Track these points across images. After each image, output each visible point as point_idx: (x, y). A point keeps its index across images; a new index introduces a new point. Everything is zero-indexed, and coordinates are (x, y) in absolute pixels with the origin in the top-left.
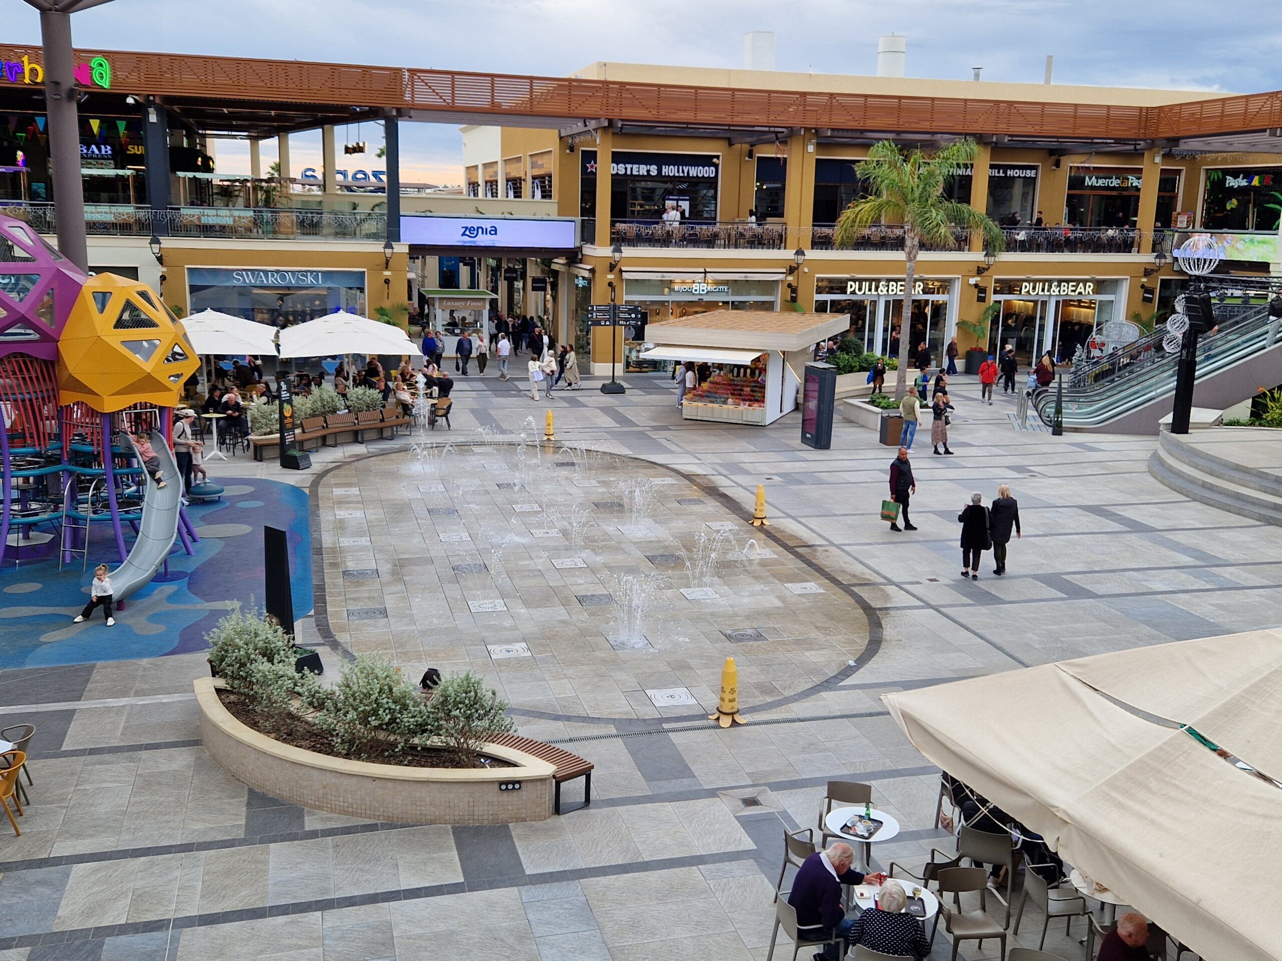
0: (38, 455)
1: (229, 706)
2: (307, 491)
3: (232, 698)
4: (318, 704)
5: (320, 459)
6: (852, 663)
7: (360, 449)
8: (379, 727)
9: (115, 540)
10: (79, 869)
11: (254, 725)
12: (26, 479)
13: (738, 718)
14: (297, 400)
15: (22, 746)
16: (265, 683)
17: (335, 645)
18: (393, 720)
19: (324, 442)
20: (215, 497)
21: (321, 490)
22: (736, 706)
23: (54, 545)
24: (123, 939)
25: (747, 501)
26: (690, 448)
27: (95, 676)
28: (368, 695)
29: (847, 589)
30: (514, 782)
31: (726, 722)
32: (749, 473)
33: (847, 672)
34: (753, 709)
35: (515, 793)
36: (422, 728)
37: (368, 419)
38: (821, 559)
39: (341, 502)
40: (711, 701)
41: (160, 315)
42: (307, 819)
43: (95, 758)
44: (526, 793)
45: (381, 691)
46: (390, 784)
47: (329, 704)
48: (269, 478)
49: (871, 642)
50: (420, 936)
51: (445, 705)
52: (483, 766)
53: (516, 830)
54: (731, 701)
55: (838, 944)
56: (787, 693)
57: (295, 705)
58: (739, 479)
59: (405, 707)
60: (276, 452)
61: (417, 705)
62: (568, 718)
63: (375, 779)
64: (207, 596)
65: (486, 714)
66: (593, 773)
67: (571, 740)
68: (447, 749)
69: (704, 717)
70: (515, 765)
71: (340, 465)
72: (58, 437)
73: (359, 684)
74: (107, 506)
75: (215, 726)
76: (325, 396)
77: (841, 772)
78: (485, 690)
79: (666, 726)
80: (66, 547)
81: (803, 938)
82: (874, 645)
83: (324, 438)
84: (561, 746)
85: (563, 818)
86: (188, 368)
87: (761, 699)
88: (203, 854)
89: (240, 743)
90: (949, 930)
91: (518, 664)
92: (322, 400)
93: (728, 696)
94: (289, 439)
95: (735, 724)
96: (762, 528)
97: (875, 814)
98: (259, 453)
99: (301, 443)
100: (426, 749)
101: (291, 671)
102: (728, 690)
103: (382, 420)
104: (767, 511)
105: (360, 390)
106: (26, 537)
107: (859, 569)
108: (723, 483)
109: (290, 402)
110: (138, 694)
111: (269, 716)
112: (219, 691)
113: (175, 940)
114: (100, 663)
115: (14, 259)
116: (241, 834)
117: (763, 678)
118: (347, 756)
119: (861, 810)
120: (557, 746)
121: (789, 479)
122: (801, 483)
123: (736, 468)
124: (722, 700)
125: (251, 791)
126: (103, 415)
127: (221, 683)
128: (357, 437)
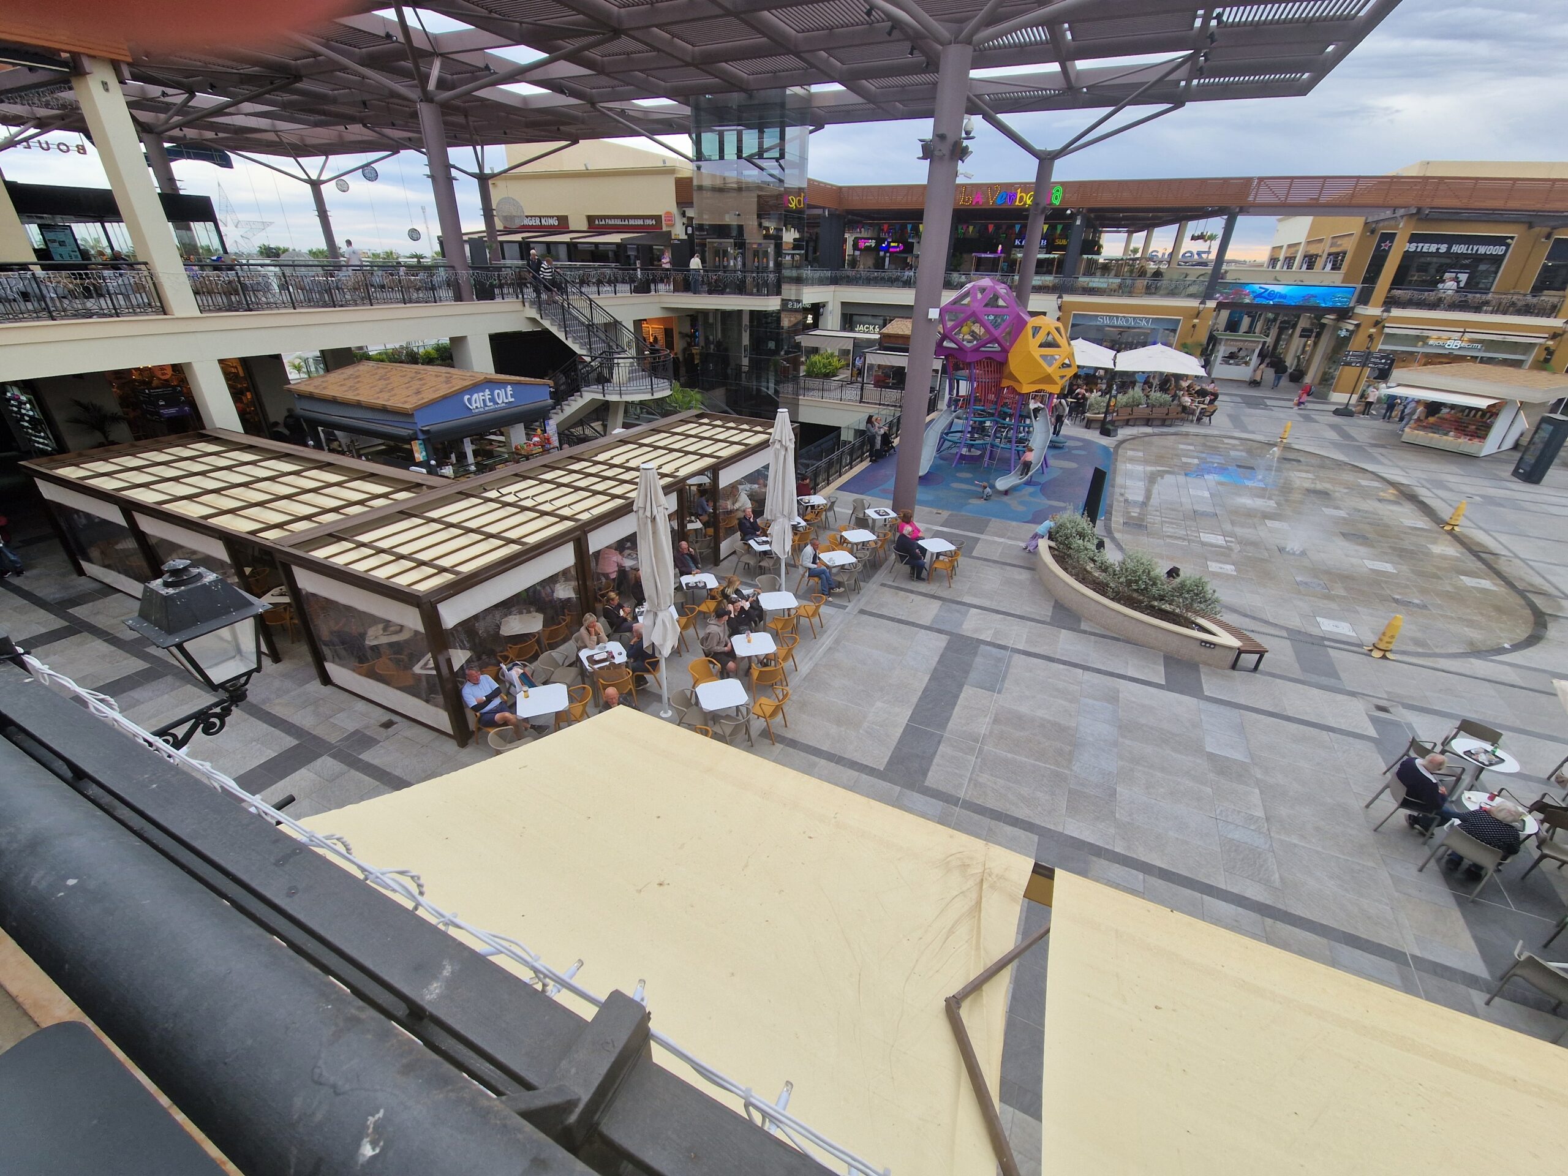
0: (983, 411)
1: (1054, 556)
2: (1112, 450)
3: (1056, 552)
4: (1104, 568)
5: (1123, 433)
6: (1507, 646)
7: (1149, 430)
8: (1136, 591)
9: (1010, 459)
10: (973, 611)
11: (1065, 569)
12: (975, 422)
13: (1388, 655)
14: (1120, 396)
15: (959, 549)
16: (1078, 551)
17: (1113, 539)
18: (1146, 589)
19: (1127, 423)
20: (1061, 445)
21: (1120, 451)
22: (1391, 647)
23: (981, 456)
24: (988, 648)
25: (1445, 512)
26: (1401, 464)
27: (991, 524)
28: (1135, 572)
29: (1522, 593)
30: (1211, 643)
31: (1377, 654)
32: (1451, 490)
33: (1501, 651)
34: (1404, 653)
35: (1210, 650)
36: (1161, 598)
37: (1158, 412)
38: (1503, 566)
39: (1132, 460)
40: (1370, 638)
41: (1062, 341)
42: (1082, 624)
43: (986, 563)
44: (1216, 652)
45: (1144, 572)
46: (1134, 621)
47: (1110, 570)
48: (1092, 439)
49: (1530, 637)
50: (1134, 702)
51: (1182, 589)
52: (1193, 629)
53: (1203, 669)
54: (1387, 642)
55: (1433, 819)
56: (1437, 651)
57: (1090, 566)
58: (1441, 493)
59: (1155, 584)
60: (1098, 425)
61: (1162, 584)
62: (1254, 618)
63: (1126, 616)
64: (1049, 498)
65: (1206, 601)
66: (1266, 655)
67: (1253, 631)
68: (1173, 613)
69: (1360, 646)
70: (1214, 634)
71: (1134, 438)
72: (996, 404)
73: (1130, 565)
74: (1010, 442)
75: (1045, 564)
76: (1136, 396)
77: (1472, 716)
78: (1209, 588)
79: (1326, 643)
80: (986, 459)
81: (1405, 804)
82: (1533, 640)
83: (1128, 420)
84: (1248, 633)
85: (1236, 673)
86: (1070, 373)
87: (1411, 648)
88: (1029, 623)
89: (1057, 576)
90: (1539, 847)
91: (1227, 577)
92: (1133, 398)
93: (1386, 639)
94: (1109, 418)
95: (1384, 657)
96: (1451, 533)
97: (1499, 753)
98: (1089, 424)
99: (1115, 421)
100: (1161, 610)
101: (1094, 548)
102: (1389, 634)
103: (1167, 414)
104: (1461, 521)
105: (1158, 394)
106: (970, 451)
107: (1538, 581)
108: (1424, 494)
109: (1115, 397)
110: (1008, 538)
111: (1074, 568)
112: (1050, 547)
113: (1010, 657)
114: (993, 519)
115: (998, 307)
116: (1048, 620)
117: (1419, 635)
118: (1112, 599)
119: (1490, 748)
120: (1245, 632)
121: (1489, 500)
122: (1504, 507)
123: (1441, 485)
124: (1381, 640)
125: (1056, 602)
126: (1020, 394)
127: (1053, 544)
128: (1148, 422)
